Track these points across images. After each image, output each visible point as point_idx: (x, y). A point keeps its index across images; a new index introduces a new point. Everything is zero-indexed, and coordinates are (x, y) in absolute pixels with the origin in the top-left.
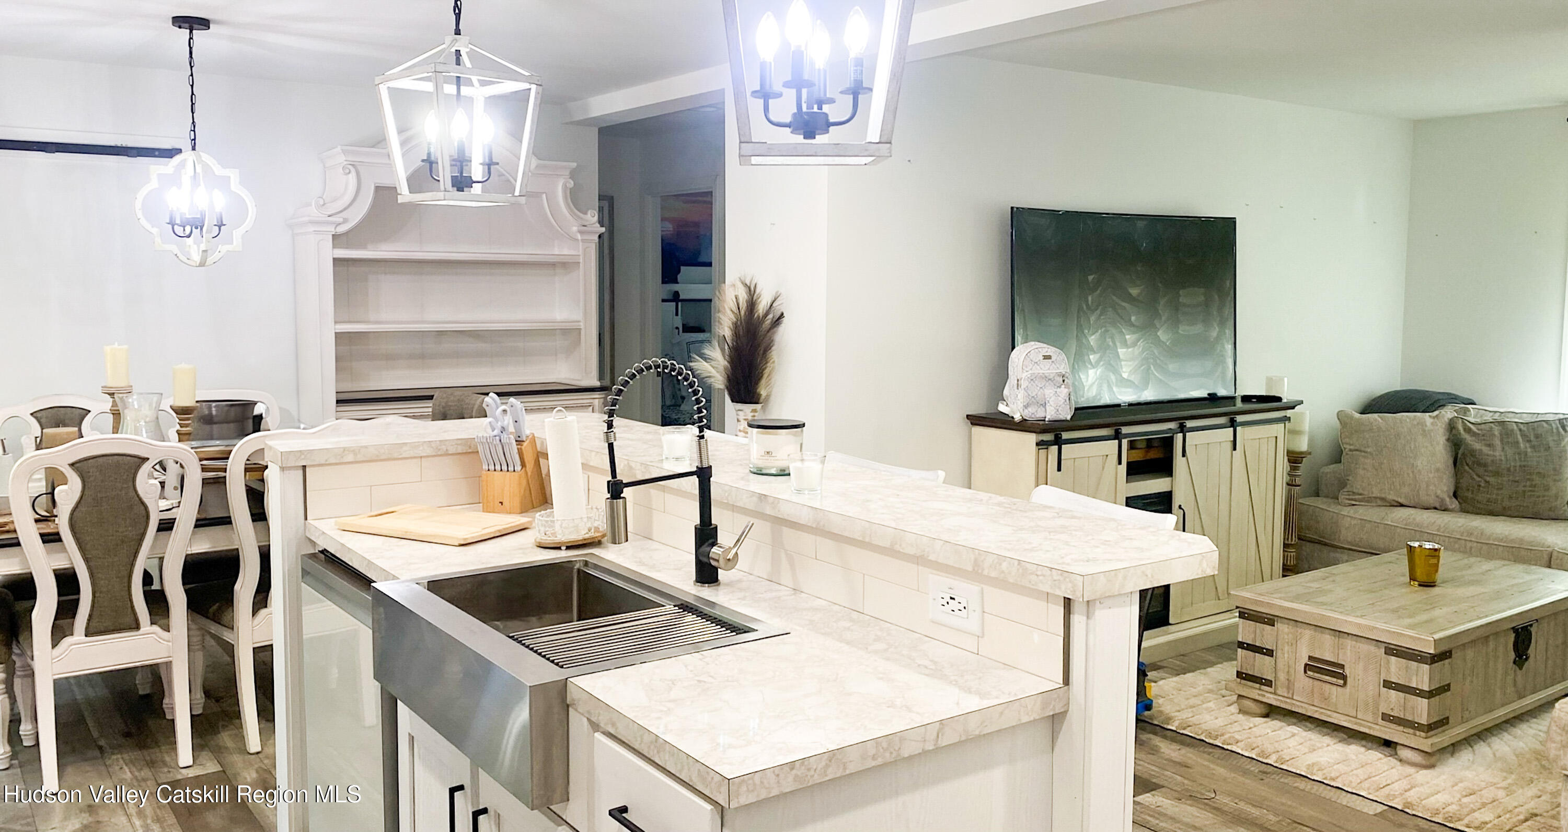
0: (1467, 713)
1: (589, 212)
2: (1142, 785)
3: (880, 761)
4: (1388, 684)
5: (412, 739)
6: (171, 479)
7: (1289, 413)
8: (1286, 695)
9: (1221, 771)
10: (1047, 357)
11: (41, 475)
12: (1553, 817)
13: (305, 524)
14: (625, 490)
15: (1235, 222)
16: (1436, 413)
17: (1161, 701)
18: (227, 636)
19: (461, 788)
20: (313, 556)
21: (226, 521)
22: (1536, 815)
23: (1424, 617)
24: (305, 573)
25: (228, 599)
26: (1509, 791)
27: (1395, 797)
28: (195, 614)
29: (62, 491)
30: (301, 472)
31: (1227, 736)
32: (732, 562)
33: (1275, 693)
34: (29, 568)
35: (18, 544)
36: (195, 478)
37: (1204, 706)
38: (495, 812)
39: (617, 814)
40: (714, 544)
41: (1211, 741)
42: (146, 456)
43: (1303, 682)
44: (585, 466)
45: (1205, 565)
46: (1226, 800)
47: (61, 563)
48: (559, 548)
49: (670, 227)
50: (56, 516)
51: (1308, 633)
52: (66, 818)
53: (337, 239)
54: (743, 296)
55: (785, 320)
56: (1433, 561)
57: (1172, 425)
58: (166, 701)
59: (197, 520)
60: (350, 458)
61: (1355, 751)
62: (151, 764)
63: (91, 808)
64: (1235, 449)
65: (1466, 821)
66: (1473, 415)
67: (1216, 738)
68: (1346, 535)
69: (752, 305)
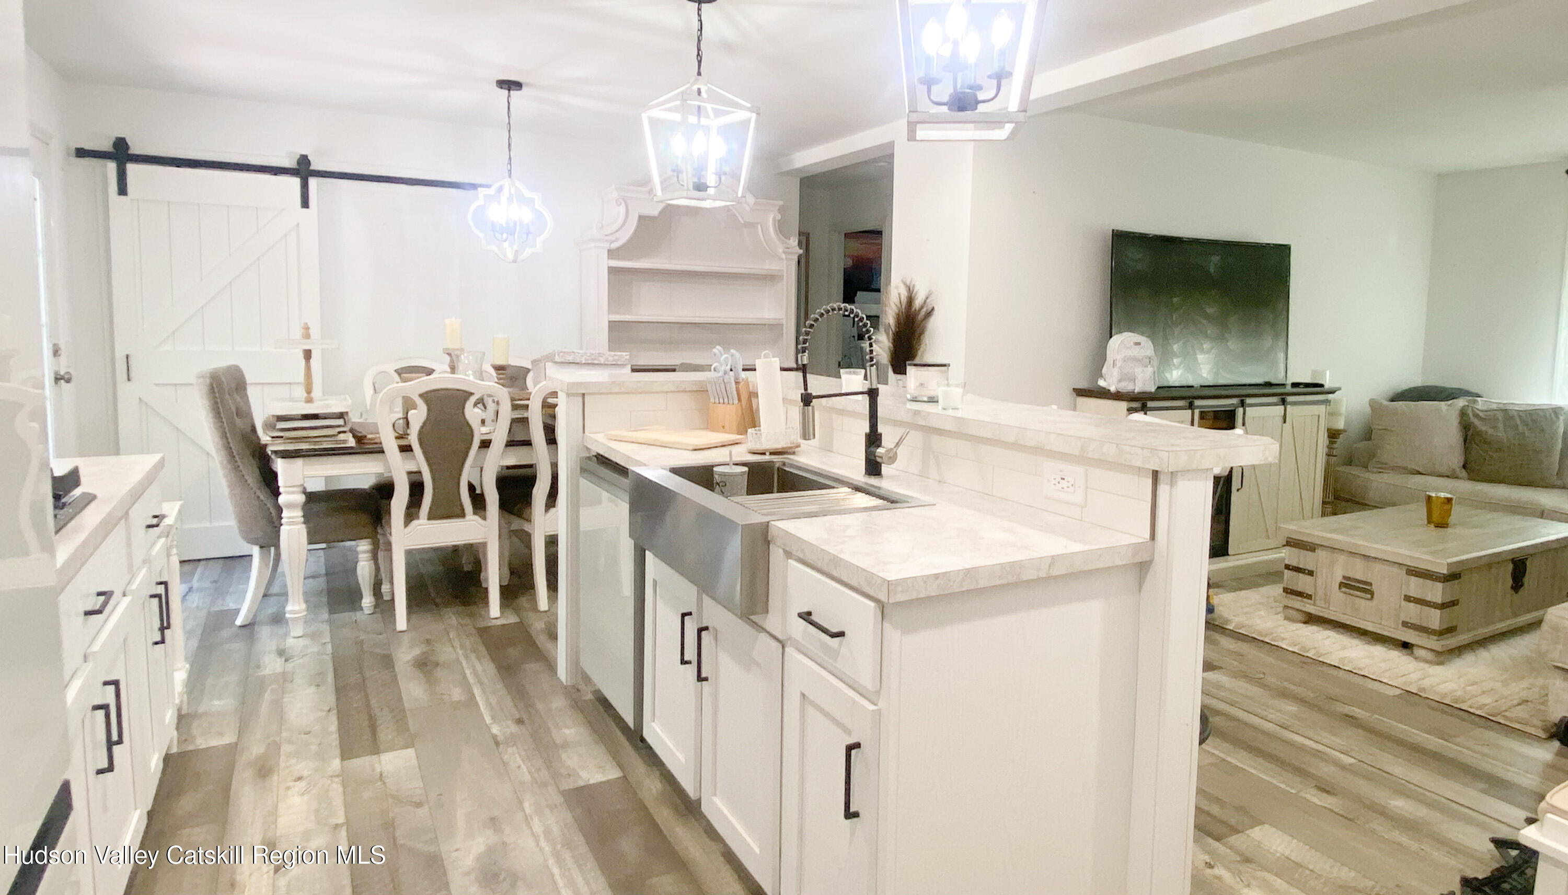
0: (1471, 623)
1: (792, 238)
2: (1208, 666)
3: (1004, 581)
4: (1408, 599)
5: (655, 582)
6: (489, 415)
7: (1330, 396)
8: (1323, 606)
9: (1270, 660)
10: (1138, 344)
11: (399, 402)
12: (1542, 704)
13: (583, 438)
14: (814, 400)
15: (1290, 249)
16: (1451, 402)
17: (1221, 608)
18: (527, 527)
19: (690, 614)
20: (589, 458)
21: (528, 443)
22: (1527, 701)
23: (1440, 547)
24: (583, 470)
25: (527, 499)
26: (1505, 683)
27: (1411, 683)
28: (504, 512)
29: (412, 414)
30: (580, 399)
31: (1275, 635)
32: (892, 459)
33: (1314, 605)
34: (391, 472)
35: (383, 452)
36: (505, 409)
37: (1257, 614)
38: (714, 627)
39: (806, 617)
40: (879, 446)
41: (1261, 639)
42: (473, 391)
43: (1338, 596)
44: (785, 400)
45: (1267, 453)
46: (1273, 680)
47: (414, 468)
48: (764, 454)
49: (850, 263)
50: (408, 435)
51: (1342, 558)
52: (411, 647)
53: (612, 254)
54: (904, 294)
55: (936, 312)
56: (1447, 507)
57: (1234, 401)
58: (482, 574)
59: (507, 442)
60: (616, 390)
61: (1379, 651)
62: (471, 615)
63: (428, 642)
64: (1285, 422)
65: (1469, 703)
66: (1480, 404)
67: (1266, 636)
68: (1373, 495)
69: (910, 300)
